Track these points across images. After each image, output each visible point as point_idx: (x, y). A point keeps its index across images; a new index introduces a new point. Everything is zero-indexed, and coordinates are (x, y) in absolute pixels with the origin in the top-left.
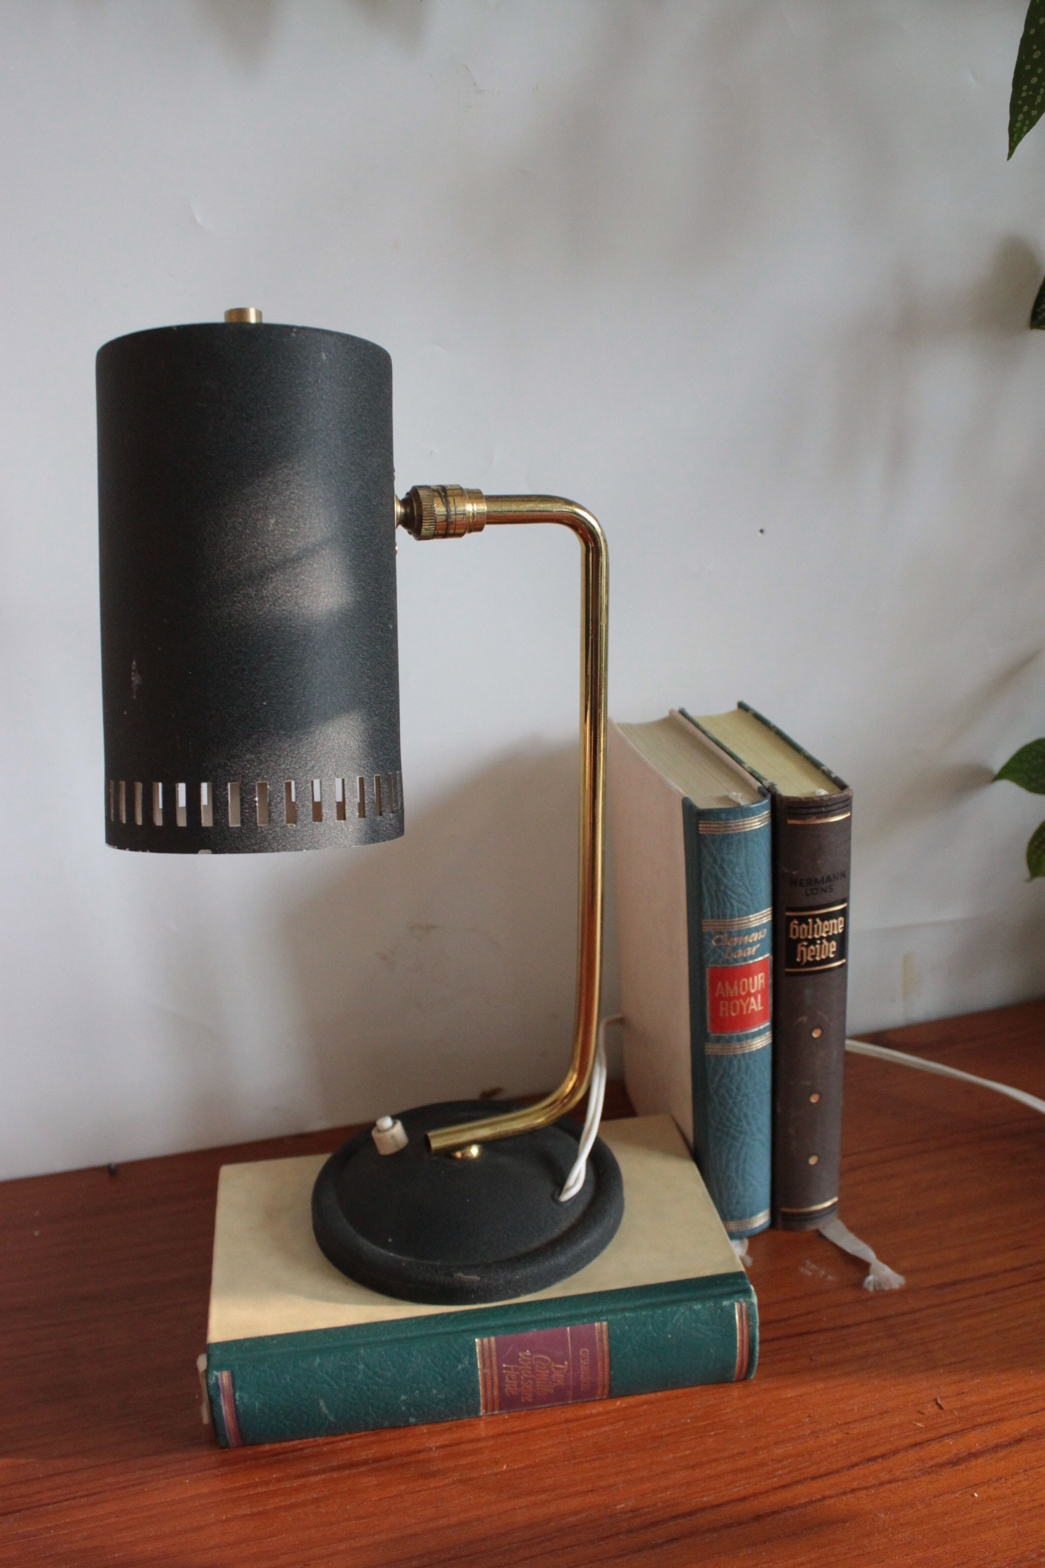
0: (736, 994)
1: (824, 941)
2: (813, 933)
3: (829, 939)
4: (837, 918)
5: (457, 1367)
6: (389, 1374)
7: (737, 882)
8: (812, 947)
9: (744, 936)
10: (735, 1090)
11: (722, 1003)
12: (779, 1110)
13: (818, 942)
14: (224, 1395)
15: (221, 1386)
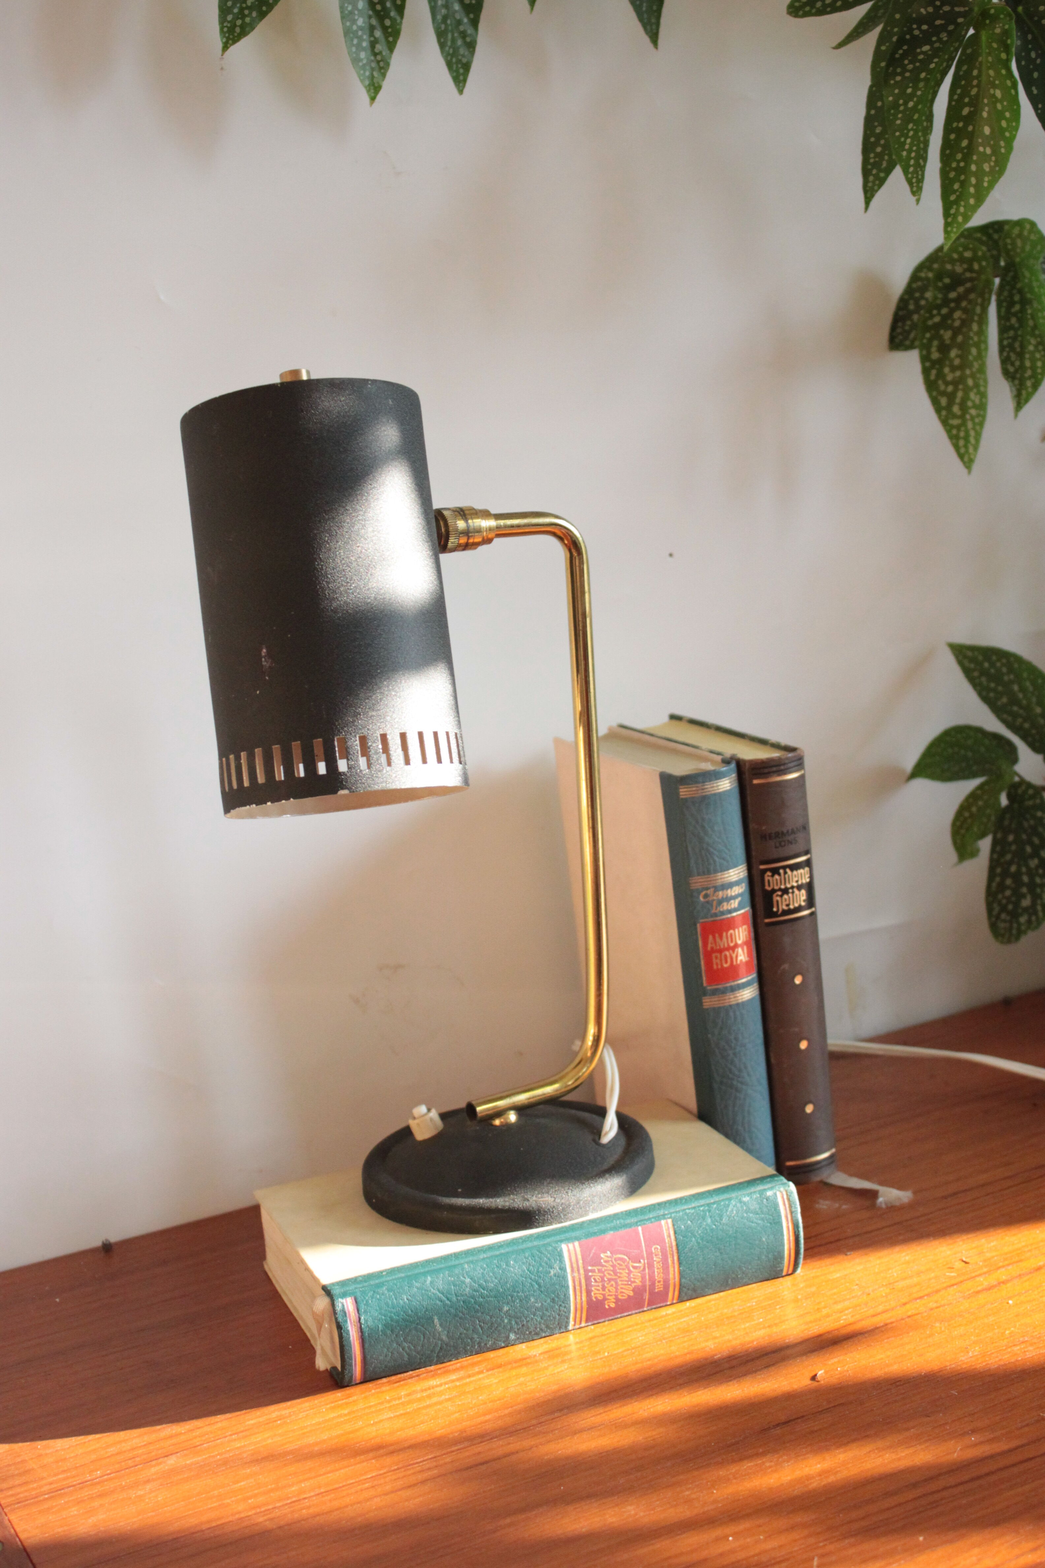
0: (726, 945)
1: (795, 890)
2: (785, 884)
3: (799, 888)
4: (803, 868)
5: (550, 1272)
6: (492, 1285)
7: (716, 839)
8: (785, 896)
9: (727, 889)
10: (734, 1041)
11: (714, 955)
12: (773, 1061)
13: (790, 891)
14: (350, 1320)
15: (347, 1312)
